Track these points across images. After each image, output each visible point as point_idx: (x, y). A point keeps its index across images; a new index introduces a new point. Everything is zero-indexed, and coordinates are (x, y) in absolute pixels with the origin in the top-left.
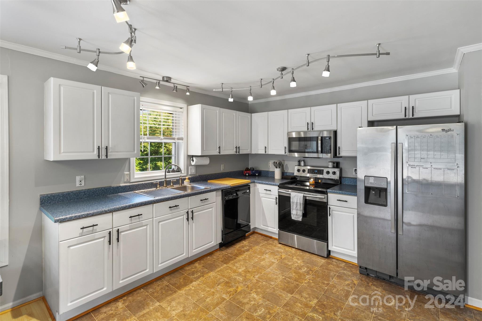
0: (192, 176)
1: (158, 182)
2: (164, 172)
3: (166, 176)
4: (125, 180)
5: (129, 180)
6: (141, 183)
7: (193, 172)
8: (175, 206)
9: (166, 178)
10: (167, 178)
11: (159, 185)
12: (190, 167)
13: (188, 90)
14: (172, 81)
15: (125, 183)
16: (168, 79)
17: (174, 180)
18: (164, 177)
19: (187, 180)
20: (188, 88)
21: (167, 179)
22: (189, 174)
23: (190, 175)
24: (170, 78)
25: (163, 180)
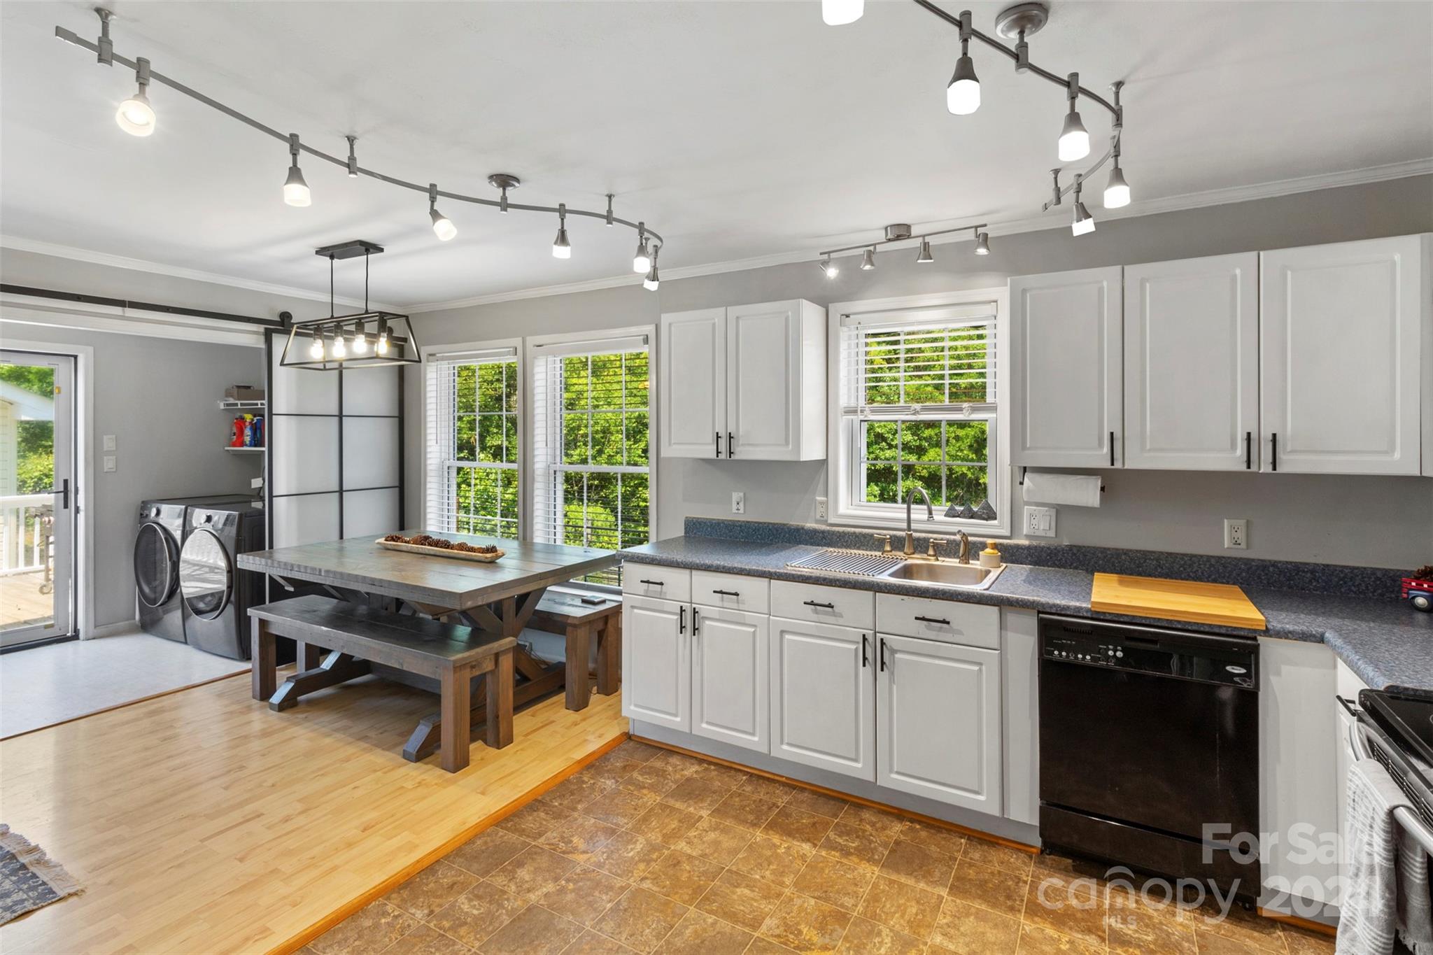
0: (1035, 543)
1: (888, 537)
2: (906, 511)
3: (912, 525)
4: (818, 517)
5: (825, 518)
6: (853, 530)
7: (1042, 528)
8: (827, 603)
9: (909, 528)
10: (916, 531)
11: (892, 544)
12: (1026, 507)
13: (985, 240)
14: (914, 232)
15: (817, 522)
16: (901, 232)
17: (942, 540)
18: (904, 525)
19: (988, 550)
20: (980, 230)
21: (916, 535)
22: (1025, 533)
23: (1028, 537)
24: (908, 227)
25: (903, 534)
